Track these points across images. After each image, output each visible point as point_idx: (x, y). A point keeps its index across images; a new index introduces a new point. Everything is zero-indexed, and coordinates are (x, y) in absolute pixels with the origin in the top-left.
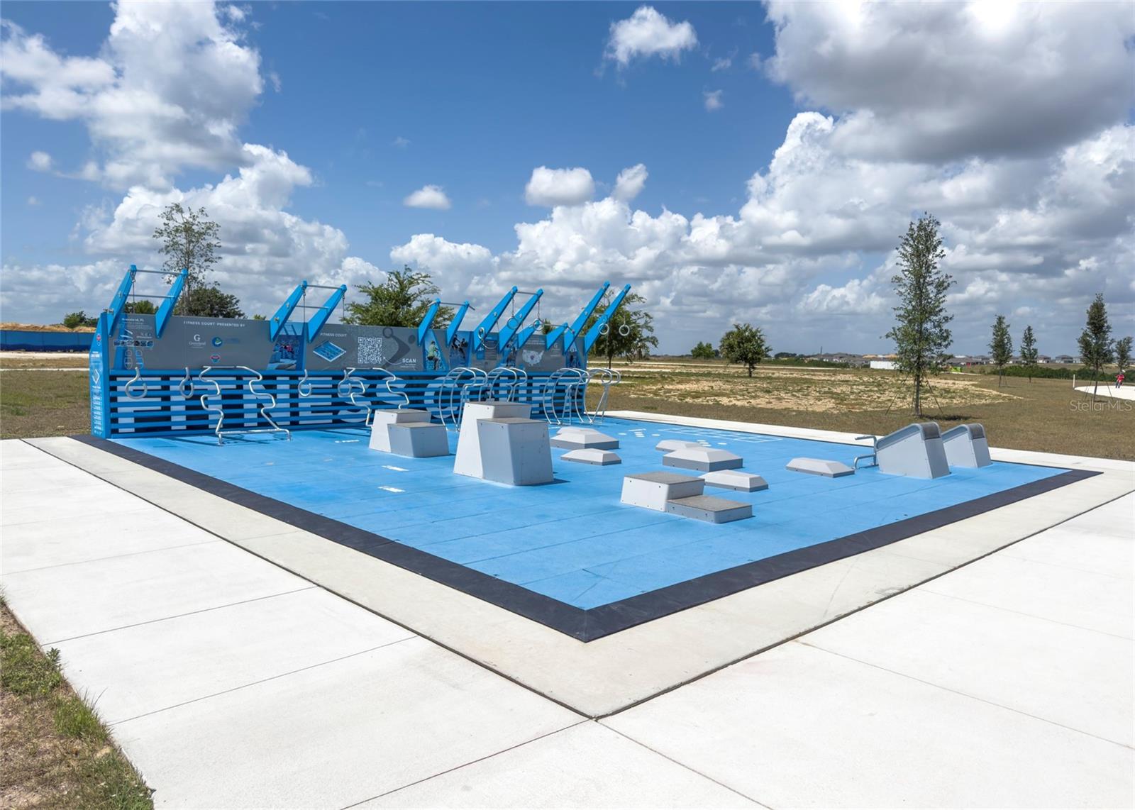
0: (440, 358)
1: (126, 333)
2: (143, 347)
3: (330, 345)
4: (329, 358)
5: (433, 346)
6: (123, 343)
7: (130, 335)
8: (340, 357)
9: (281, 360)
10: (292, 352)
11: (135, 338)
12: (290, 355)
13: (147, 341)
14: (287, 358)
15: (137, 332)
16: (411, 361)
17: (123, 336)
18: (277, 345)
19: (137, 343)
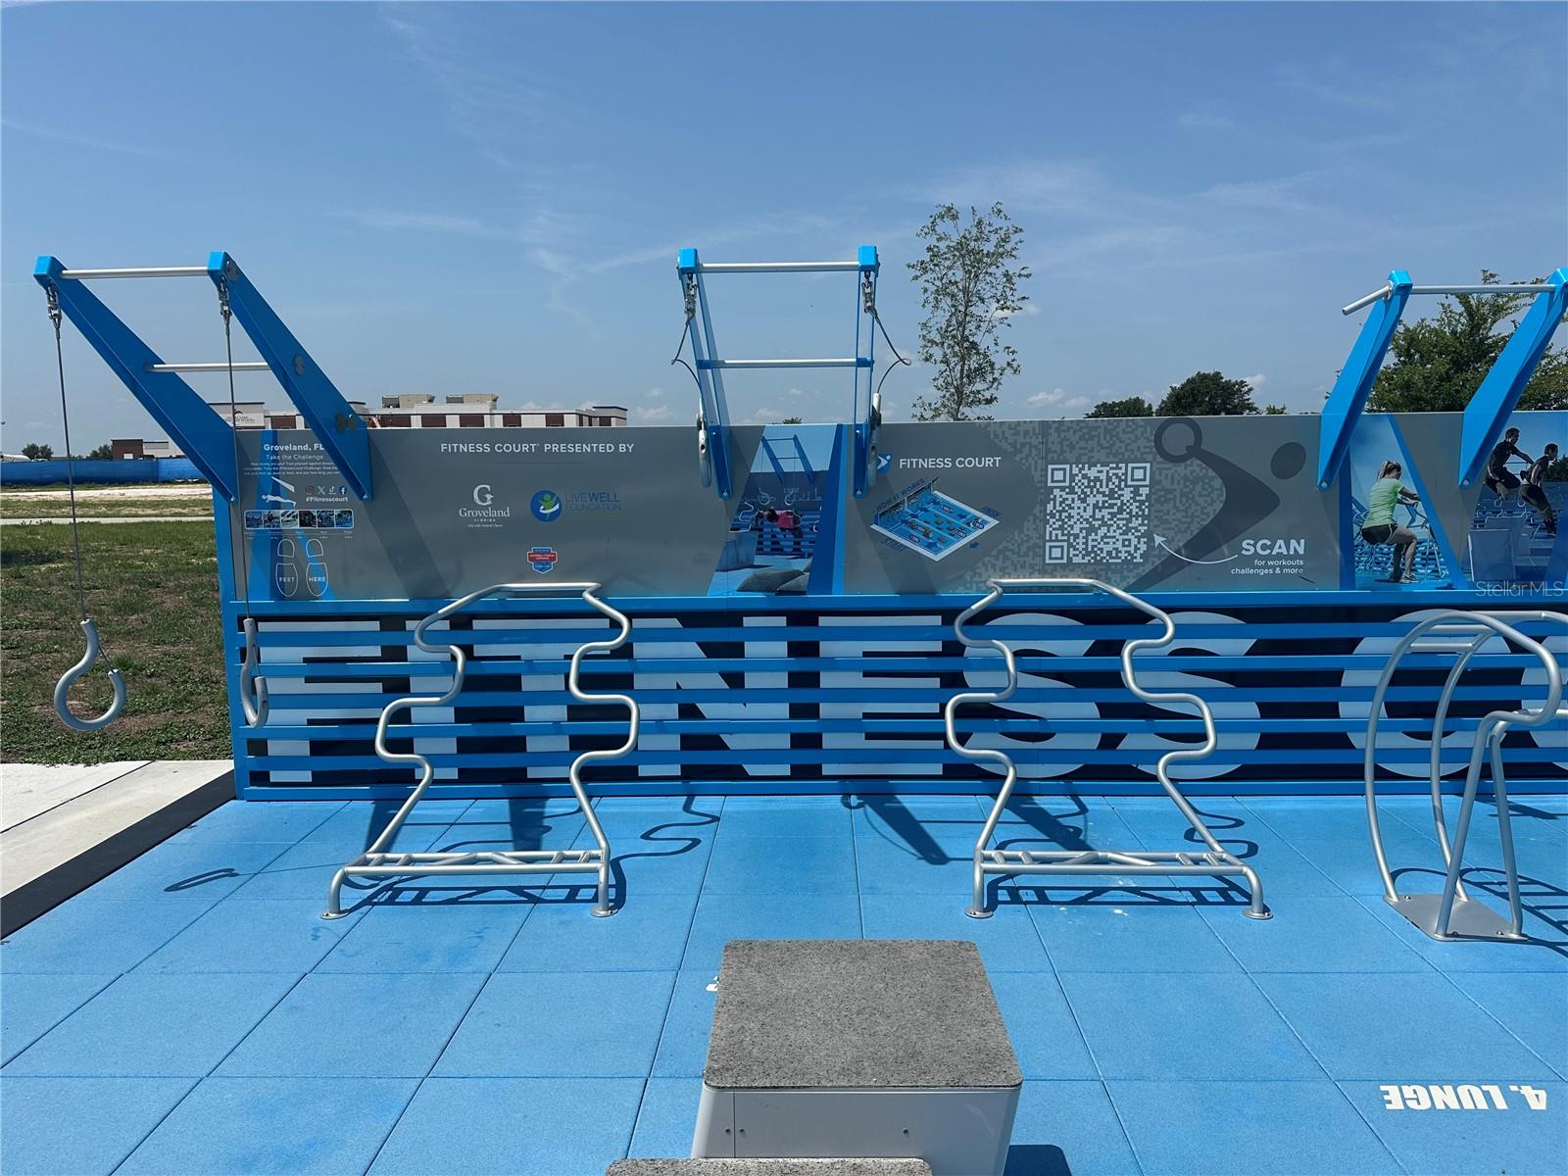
0: (1423, 534)
1: (276, 490)
2: (324, 531)
3: (936, 502)
4: (930, 546)
5: (1389, 482)
6: (271, 518)
7: (288, 494)
8: (973, 545)
9: (758, 560)
10: (797, 532)
11: (301, 502)
12: (787, 543)
13: (336, 512)
14: (777, 550)
15: (307, 486)
16: (1280, 546)
17: (270, 498)
18: (741, 508)
19: (306, 519)
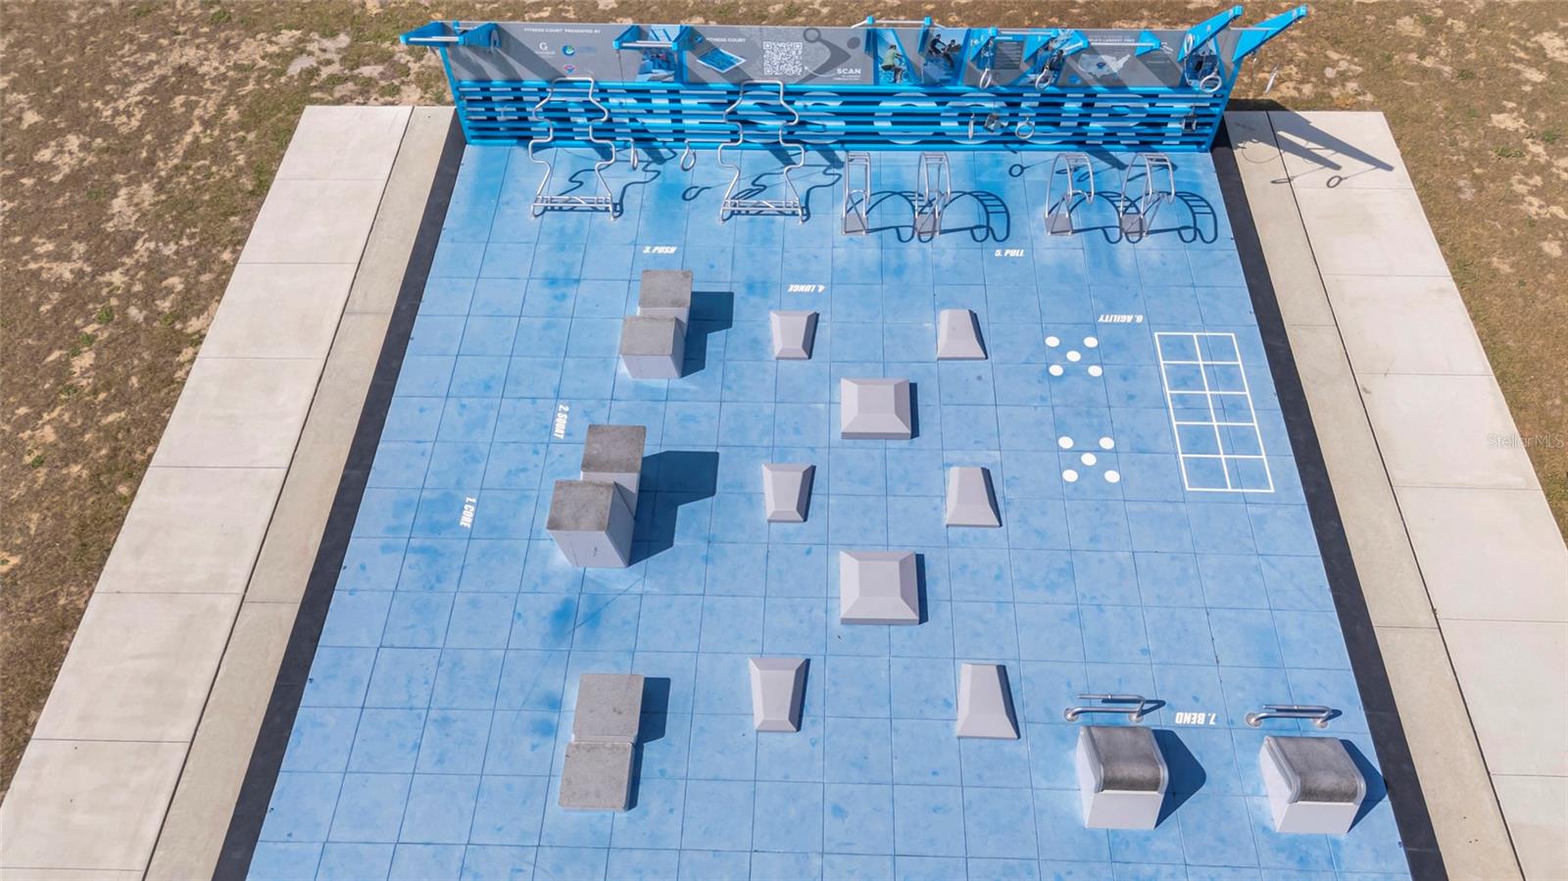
0: (905, 68)
3: (722, 53)
4: (720, 68)
5: (892, 51)
8: (736, 68)
9: (654, 71)
12: (665, 65)
16: (851, 71)
